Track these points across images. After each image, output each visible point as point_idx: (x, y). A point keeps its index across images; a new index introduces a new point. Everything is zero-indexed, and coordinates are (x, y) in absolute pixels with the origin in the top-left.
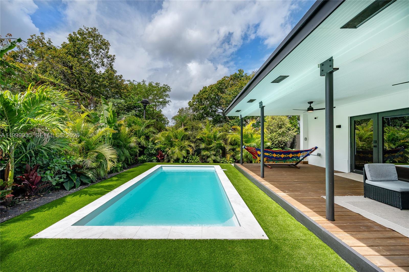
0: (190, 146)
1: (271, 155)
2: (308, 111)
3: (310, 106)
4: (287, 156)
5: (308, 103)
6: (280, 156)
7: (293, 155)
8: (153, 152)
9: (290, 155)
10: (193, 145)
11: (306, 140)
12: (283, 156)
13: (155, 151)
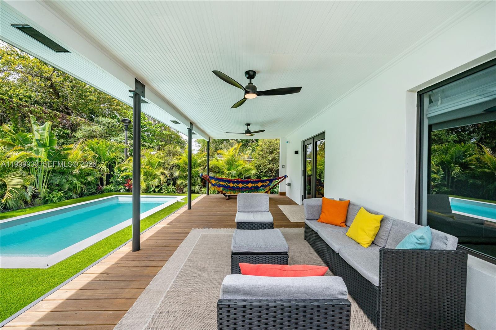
0: (162, 174)
1: (227, 184)
2: (245, 134)
3: (248, 129)
4: (245, 185)
5: (246, 124)
6: (237, 185)
7: (252, 185)
8: (120, 180)
9: (249, 184)
10: (166, 172)
11: (284, 168)
12: (240, 185)
13: (122, 179)
